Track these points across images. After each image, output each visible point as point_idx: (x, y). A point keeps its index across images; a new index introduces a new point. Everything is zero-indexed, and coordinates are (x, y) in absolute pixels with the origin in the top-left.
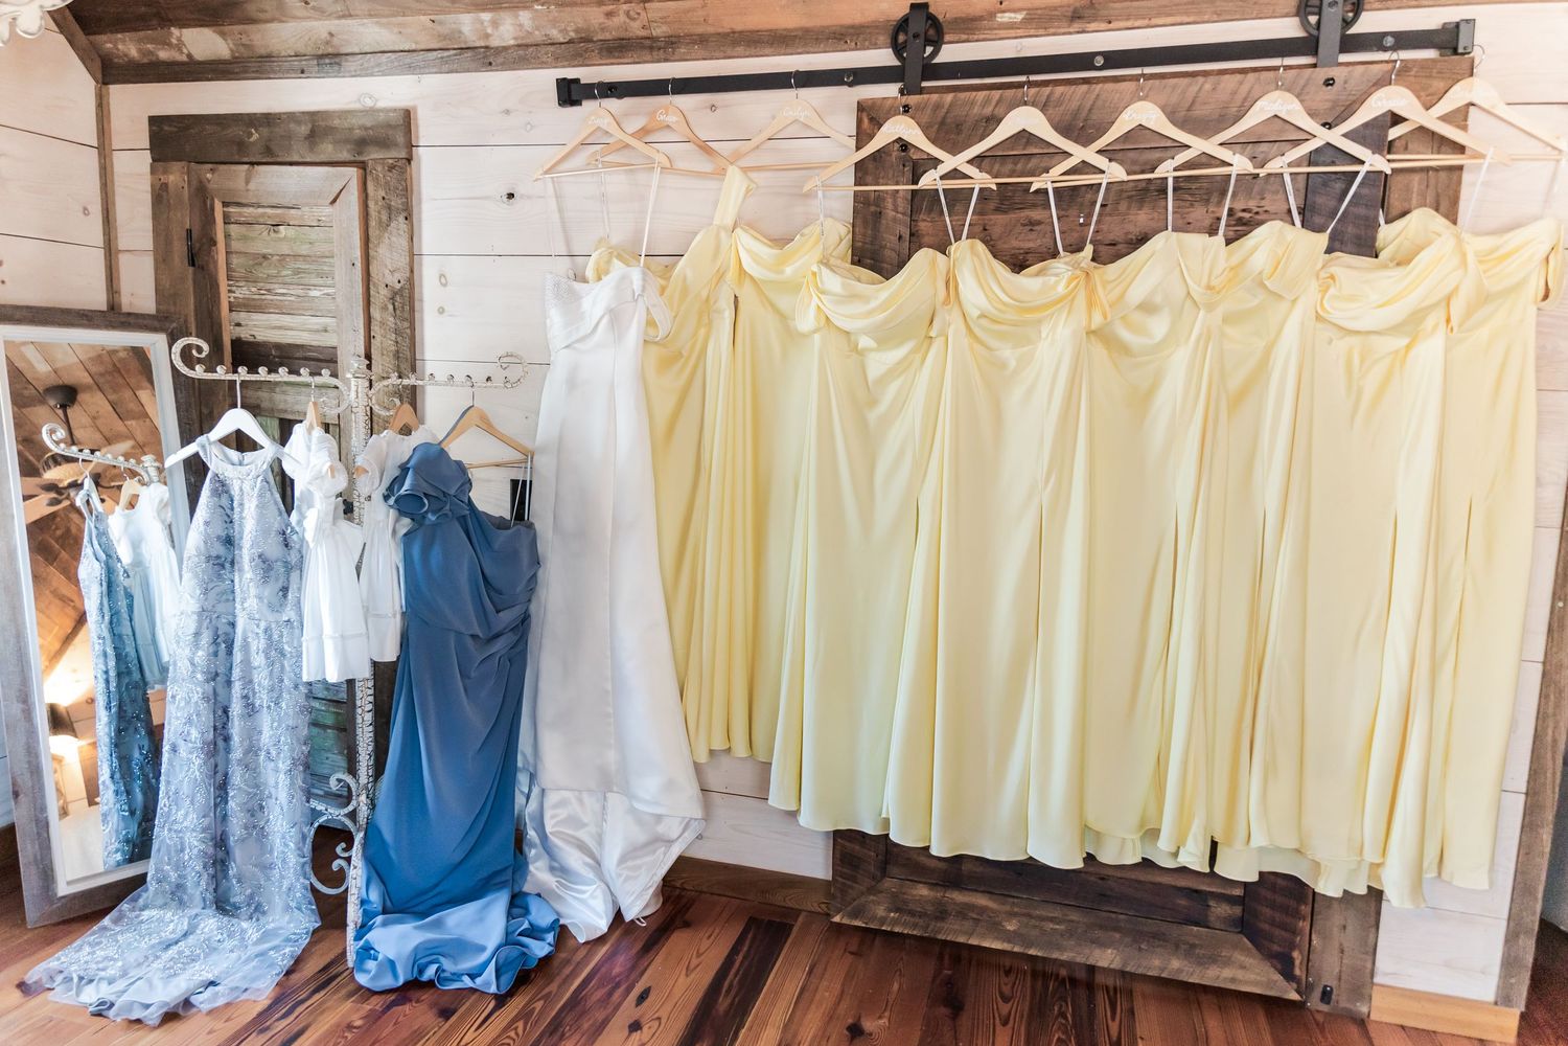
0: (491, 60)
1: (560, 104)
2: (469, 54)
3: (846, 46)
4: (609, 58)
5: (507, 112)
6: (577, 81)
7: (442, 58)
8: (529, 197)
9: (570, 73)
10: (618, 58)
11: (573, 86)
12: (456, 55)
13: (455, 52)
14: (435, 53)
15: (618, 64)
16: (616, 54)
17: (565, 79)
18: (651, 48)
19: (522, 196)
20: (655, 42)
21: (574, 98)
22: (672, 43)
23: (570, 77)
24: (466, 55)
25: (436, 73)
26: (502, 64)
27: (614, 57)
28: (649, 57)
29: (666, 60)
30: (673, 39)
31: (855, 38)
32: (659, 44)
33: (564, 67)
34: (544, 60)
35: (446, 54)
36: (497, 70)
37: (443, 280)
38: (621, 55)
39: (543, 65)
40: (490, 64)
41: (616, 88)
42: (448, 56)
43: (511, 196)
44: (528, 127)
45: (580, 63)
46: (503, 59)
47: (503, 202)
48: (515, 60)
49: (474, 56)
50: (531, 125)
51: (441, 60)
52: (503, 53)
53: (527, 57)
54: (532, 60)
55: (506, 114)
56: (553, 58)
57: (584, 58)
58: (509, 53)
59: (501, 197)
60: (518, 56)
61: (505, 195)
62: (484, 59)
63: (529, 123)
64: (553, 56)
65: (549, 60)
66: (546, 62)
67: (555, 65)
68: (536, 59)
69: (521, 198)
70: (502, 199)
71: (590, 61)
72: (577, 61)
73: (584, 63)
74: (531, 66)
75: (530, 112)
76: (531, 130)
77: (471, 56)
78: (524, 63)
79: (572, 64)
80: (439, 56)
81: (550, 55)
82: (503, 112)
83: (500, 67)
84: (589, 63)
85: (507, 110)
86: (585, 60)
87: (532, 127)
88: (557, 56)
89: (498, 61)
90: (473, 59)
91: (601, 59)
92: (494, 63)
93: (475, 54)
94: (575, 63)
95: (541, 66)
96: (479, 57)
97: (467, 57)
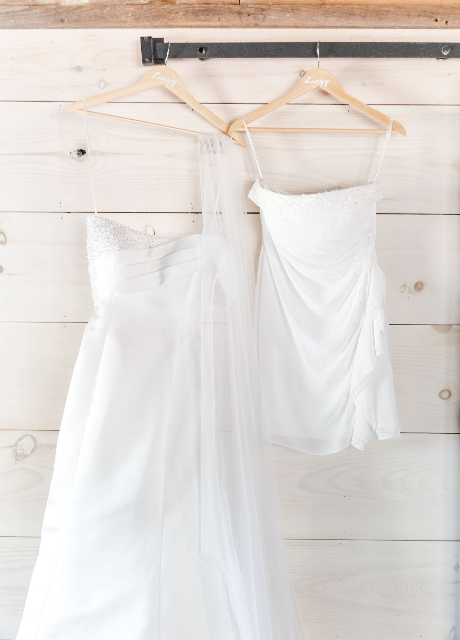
0: (63, 17)
1: (144, 61)
2: (38, 10)
3: (436, 24)
4: (196, 20)
5: (79, 69)
6: (161, 40)
7: (7, 13)
8: (102, 154)
9: (155, 33)
10: (205, 20)
11: (158, 45)
12: (24, 10)
15: (204, 27)
16: (203, 17)
17: (150, 38)
18: (240, 13)
19: (94, 153)
20: (244, 8)
21: (160, 56)
22: (262, 10)
23: (155, 36)
24: (35, 11)
26: (75, 21)
27: (200, 20)
28: (237, 22)
29: (256, 26)
30: (264, 7)
31: (445, 17)
32: (248, 10)
34: (123, 19)
35: (11, 9)
36: (70, 28)
38: (208, 17)
39: (121, 24)
40: (62, 21)
41: (206, 49)
42: (13, 12)
43: (82, 152)
44: (102, 84)
45: (164, 23)
46: (77, 17)
47: (73, 158)
48: (91, 18)
49: (44, 12)
50: (105, 83)
51: (6, 15)
52: (77, 11)
53: (104, 15)
54: (109, 19)
55: (78, 70)
56: (133, 18)
57: (167, 19)
58: (84, 11)
59: (71, 153)
60: (94, 14)
61: (75, 152)
62: (56, 15)
63: (103, 81)
64: (134, 16)
65: (129, 19)
66: (126, 22)
67: (136, 24)
68: (115, 17)
69: (93, 154)
70: (72, 155)
71: (174, 23)
72: (160, 22)
73: (167, 24)
74: (108, 24)
75: (104, 70)
76: (104, 87)
77: (41, 13)
78: (101, 22)
79: (155, 24)
80: (5, 11)
81: (130, 15)
82: (74, 68)
83: (73, 24)
84: (173, 24)
85: (78, 67)
86: (169, 21)
87: (106, 84)
88: (138, 16)
89: (71, 18)
90: (43, 16)
91: (186, 21)
92: (66, 20)
93: (45, 11)
94: (158, 23)
95: (119, 25)
96: (49, 13)
97: (37, 13)
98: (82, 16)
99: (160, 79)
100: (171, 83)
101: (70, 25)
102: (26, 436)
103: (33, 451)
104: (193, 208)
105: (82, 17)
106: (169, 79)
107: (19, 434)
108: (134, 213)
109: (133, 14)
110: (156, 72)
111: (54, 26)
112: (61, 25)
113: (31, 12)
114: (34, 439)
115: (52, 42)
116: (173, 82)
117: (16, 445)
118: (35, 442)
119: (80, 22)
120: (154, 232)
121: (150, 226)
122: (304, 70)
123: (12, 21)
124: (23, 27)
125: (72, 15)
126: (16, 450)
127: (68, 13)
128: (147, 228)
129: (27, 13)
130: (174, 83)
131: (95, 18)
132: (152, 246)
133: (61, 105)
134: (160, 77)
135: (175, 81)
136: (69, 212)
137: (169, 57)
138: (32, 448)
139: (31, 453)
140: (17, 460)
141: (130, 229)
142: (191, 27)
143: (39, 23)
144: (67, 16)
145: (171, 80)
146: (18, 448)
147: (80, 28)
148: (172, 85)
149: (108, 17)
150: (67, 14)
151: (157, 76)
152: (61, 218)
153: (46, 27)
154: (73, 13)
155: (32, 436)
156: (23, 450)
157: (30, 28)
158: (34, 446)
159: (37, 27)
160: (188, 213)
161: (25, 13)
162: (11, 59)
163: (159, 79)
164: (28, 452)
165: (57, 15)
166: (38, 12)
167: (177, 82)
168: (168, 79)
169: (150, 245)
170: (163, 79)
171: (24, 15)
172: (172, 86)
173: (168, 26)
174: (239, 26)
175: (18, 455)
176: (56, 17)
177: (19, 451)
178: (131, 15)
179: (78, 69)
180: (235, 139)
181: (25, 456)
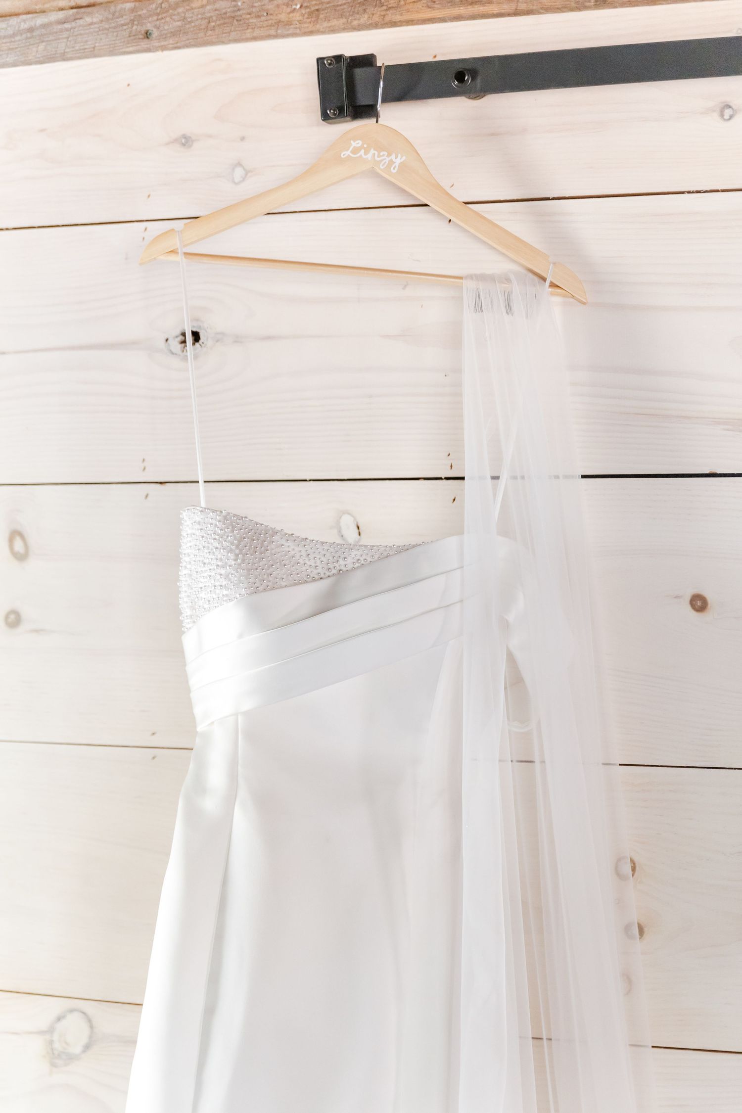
0: (149, 27)
1: (325, 117)
5: (186, 141)
6: (367, 61)
7: (31, 30)
8: (238, 340)
9: (351, 43)
10: (473, 3)
11: (360, 73)
12: (66, 20)
13: (61, 15)
14: (14, 21)
15: (473, 17)
17: (338, 58)
19: (220, 338)
21: (363, 100)
23: (349, 52)
24: (88, 20)
25: (14, 65)
26: (175, 33)
27: (462, 2)
29: (602, 4)
33: (333, 30)
34: (283, 17)
35: (40, 20)
36: (164, 48)
37: (19, 545)
39: (278, 31)
40: (147, 35)
41: (474, 74)
42: (44, 26)
43: (193, 337)
44: (239, 173)
45: (376, 18)
46: (179, 23)
47: (173, 353)
48: (209, 22)
49: (107, 19)
50: (244, 169)
51: (29, 35)
52: (180, 10)
53: (239, 13)
54: (251, 21)
55: (184, 145)
56: (305, 13)
57: (385, 8)
58: (195, 8)
59: (167, 340)
60: (217, 12)
61: (177, 337)
62: (133, 25)
63: (239, 164)
64: (307, 7)
65: (297, 16)
66: (289, 23)
67: (311, 27)
68: (263, 16)
69: (217, 341)
70: (169, 345)
71: (401, 15)
72: (366, 16)
73: (383, 19)
74: (249, 33)
75: (243, 139)
76: (244, 179)
77: (102, 21)
78: (233, 28)
79: (355, 23)
80: (24, 26)
81: (298, 6)
82: (176, 141)
83: (171, 41)
84: (398, 18)
85: (184, 136)
86: (388, 12)
87: (247, 172)
88: (317, 8)
89: (166, 27)
90: (106, 29)
91: (429, 7)
92: (155, 33)
93: (111, 16)
94: (364, 19)
95: (272, 32)
96: (121, 21)
97: (92, 24)
98: (189, 20)
99: (364, 156)
100: (391, 162)
101: (163, 43)
102: (72, 1011)
103: (87, 1047)
104: (451, 466)
105: (190, 22)
106: (386, 153)
107: (56, 1006)
108: (310, 480)
109: (305, 4)
110: (352, 142)
111: (131, 49)
112: (144, 44)
113: (81, 22)
114: (89, 1021)
115: (129, 85)
116: (394, 160)
117: (51, 1030)
118: (91, 1027)
119: (186, 33)
120: (358, 528)
121: (349, 514)
122: (731, 104)
123: (42, 47)
124: (64, 57)
125: (168, 19)
126: (51, 1042)
127: (160, 17)
128: (340, 518)
129: (73, 24)
130: (398, 161)
131: (218, 23)
132: (344, 569)
133: (146, 229)
134: (362, 152)
135: (399, 156)
136: (161, 483)
137: (384, 101)
138: (84, 1040)
139: (84, 1051)
140: (53, 1065)
141: (286, 534)
142: (443, 20)
143: (97, 45)
144: (158, 23)
145: (389, 155)
146: (56, 1037)
147: (187, 46)
148: (393, 167)
149: (248, 16)
150: (158, 20)
151: (356, 151)
152: (144, 497)
153: (113, 52)
154: (171, 16)
155: (84, 1013)
156: (66, 1043)
157: (79, 58)
158: (90, 1037)
159: (93, 53)
160: (440, 479)
161: (67, 26)
162: (42, 130)
163: (361, 155)
164: (77, 1049)
165: (136, 23)
166: (95, 20)
167: (404, 158)
168: (382, 154)
169: (338, 568)
170: (369, 156)
171: (67, 30)
172: (392, 169)
173: (387, 24)
174: (558, 8)
175: (56, 1052)
176: (135, 27)
177: (57, 1045)
178: (301, 6)
179: (183, 141)
180: (558, 284)
181: (70, 1058)
